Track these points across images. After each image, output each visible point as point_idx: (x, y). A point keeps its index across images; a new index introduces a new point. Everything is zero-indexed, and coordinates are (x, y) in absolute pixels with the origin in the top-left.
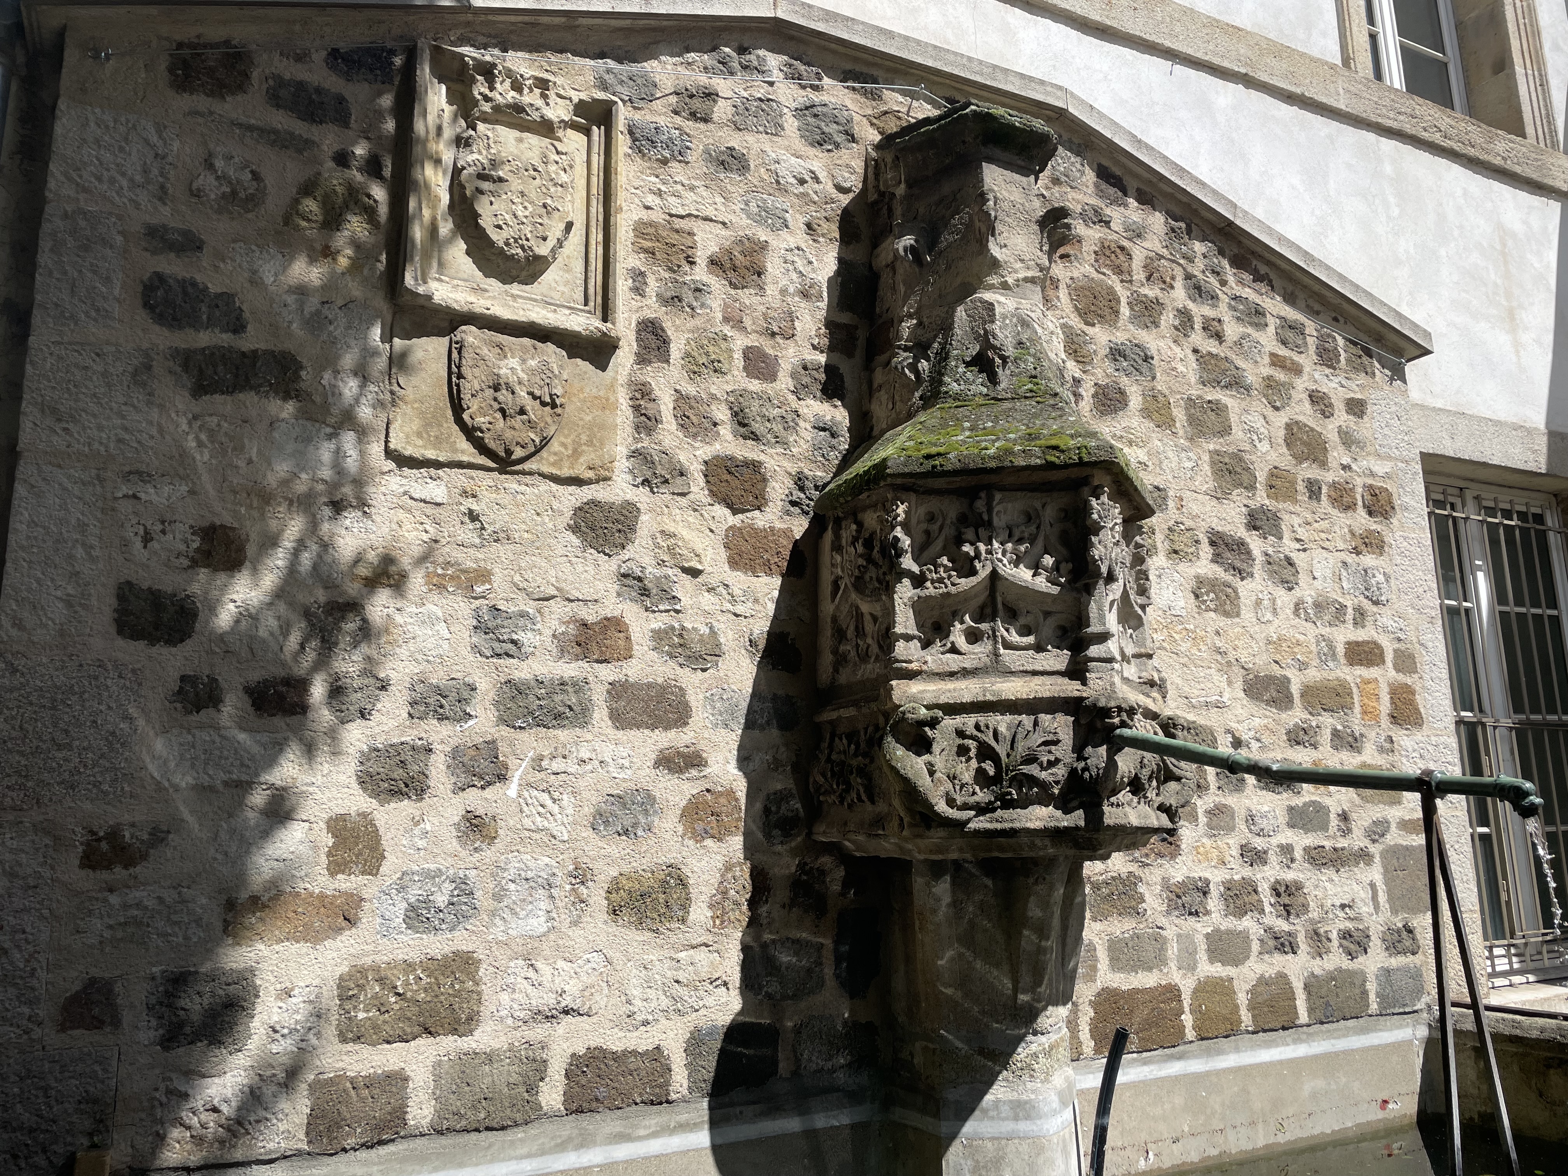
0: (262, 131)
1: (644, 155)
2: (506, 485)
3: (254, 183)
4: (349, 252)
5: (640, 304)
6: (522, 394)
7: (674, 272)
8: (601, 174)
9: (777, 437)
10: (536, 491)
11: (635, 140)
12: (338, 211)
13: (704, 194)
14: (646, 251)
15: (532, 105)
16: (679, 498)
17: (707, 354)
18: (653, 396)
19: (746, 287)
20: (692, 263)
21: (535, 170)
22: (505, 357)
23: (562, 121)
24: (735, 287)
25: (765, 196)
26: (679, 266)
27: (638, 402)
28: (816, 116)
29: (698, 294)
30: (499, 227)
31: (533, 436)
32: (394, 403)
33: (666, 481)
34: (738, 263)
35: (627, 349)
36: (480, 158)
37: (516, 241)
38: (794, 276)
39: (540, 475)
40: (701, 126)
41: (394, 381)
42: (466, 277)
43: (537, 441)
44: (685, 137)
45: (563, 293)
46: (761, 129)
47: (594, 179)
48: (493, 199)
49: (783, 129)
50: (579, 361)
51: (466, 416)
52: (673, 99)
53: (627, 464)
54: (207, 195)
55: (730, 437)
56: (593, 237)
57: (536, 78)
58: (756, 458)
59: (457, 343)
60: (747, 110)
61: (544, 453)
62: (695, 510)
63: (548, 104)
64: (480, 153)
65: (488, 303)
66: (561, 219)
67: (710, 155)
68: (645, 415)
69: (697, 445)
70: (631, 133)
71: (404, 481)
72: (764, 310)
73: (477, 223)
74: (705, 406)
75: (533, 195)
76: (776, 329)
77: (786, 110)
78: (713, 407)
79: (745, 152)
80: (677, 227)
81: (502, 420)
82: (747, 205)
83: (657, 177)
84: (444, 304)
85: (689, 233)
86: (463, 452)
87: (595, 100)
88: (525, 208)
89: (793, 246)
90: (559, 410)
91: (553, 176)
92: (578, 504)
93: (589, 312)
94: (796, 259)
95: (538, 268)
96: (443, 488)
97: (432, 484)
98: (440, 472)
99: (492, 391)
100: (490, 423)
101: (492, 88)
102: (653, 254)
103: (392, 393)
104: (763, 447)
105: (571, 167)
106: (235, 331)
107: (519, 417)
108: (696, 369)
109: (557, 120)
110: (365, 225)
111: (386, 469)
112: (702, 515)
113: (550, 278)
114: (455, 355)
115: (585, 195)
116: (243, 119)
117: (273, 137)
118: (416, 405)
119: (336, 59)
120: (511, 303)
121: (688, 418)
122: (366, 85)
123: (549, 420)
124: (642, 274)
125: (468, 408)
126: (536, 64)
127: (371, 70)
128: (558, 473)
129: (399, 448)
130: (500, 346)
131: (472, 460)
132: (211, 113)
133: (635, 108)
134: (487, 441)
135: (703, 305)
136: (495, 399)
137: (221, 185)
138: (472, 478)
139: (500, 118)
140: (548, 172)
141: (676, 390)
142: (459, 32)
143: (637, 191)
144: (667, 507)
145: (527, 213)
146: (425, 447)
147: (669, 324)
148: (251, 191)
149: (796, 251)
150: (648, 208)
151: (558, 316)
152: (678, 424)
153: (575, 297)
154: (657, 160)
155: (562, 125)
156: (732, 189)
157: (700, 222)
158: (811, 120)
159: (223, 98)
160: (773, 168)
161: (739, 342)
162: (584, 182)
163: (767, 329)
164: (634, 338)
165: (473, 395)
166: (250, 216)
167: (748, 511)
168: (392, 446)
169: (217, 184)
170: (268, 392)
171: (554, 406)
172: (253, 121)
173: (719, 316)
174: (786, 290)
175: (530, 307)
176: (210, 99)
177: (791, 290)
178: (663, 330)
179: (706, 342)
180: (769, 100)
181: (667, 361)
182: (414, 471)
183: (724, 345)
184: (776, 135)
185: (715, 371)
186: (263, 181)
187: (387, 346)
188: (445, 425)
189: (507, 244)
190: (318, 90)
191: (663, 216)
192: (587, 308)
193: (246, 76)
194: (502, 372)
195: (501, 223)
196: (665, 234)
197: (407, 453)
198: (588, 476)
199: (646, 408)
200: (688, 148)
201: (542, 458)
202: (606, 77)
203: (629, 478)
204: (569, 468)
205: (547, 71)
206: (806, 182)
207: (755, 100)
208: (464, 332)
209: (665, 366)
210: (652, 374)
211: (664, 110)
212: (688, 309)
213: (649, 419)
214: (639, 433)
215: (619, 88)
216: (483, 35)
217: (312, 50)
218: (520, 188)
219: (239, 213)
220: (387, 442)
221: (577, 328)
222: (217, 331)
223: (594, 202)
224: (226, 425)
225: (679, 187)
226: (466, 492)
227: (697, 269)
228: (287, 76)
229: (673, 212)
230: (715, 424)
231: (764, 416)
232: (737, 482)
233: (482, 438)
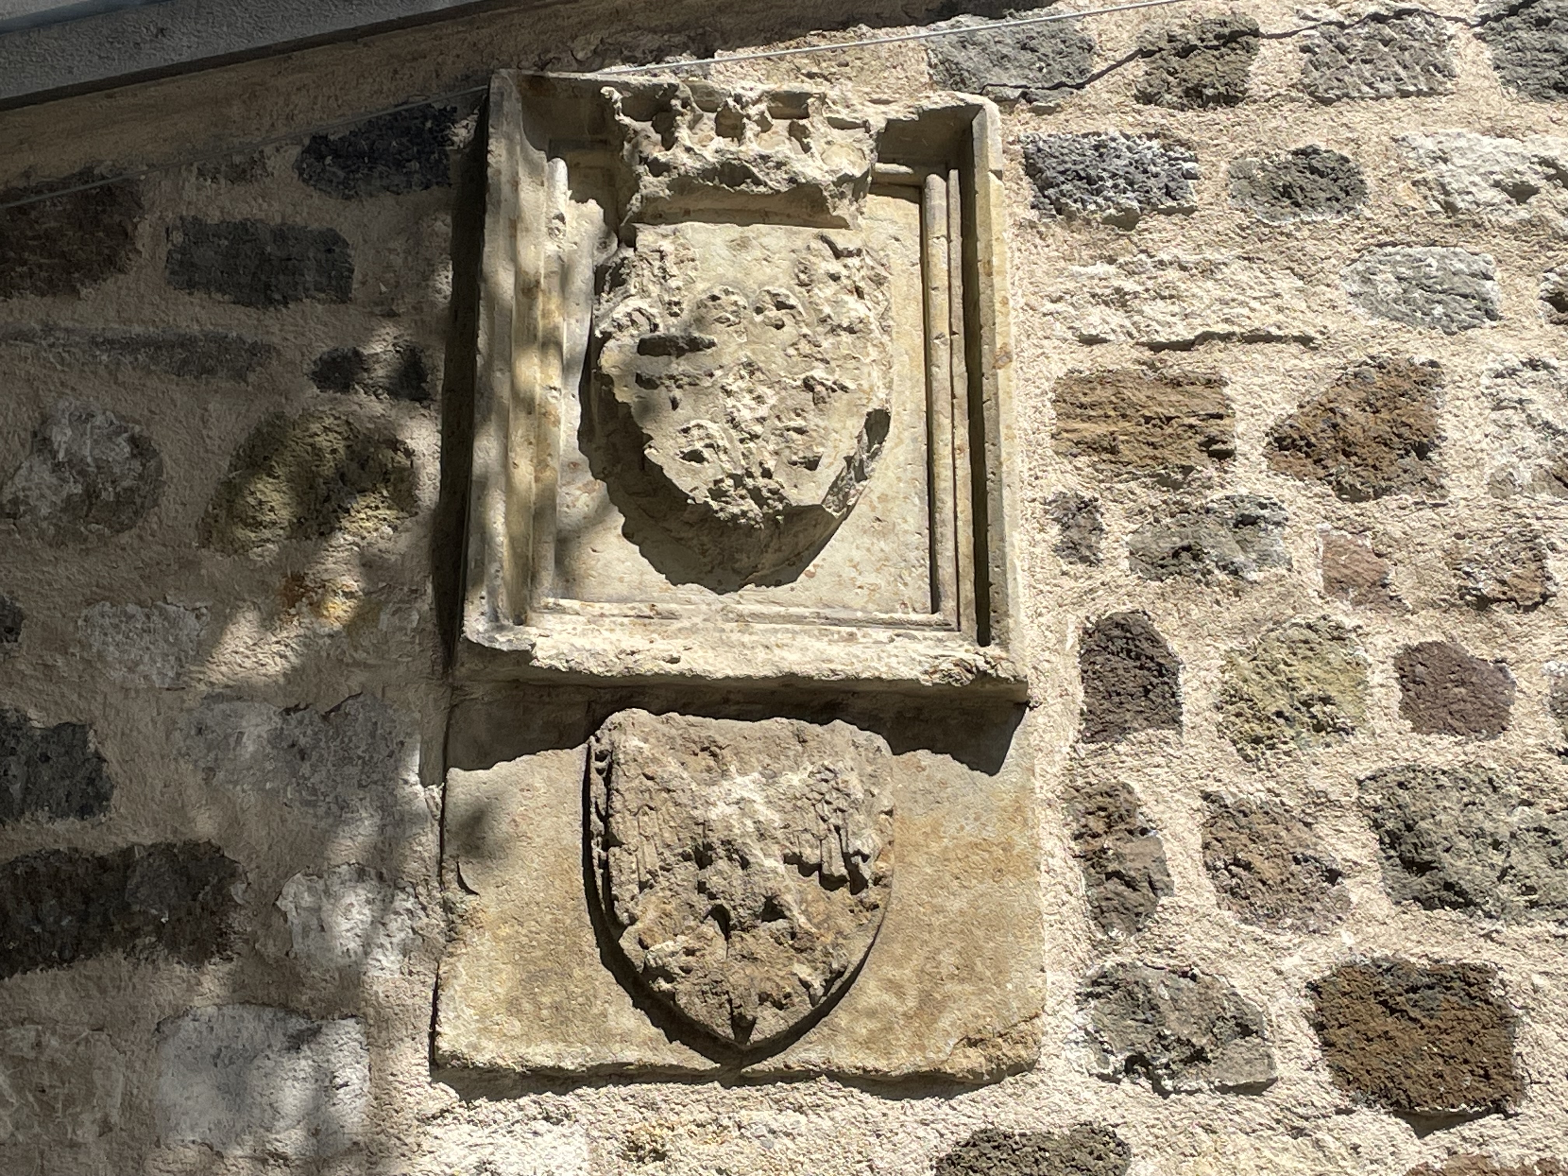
0: (155, 345)
1: (1071, 217)
2: (744, 1116)
3: (136, 464)
4: (351, 582)
5: (1086, 585)
6: (769, 863)
7: (1176, 486)
8: (957, 282)
9: (1531, 890)
10: (826, 1124)
11: (1043, 185)
12: (323, 490)
13: (1244, 277)
14: (1092, 447)
15: (765, 158)
16: (1241, 1102)
17: (1289, 685)
18: (1140, 821)
19: (1387, 491)
20: (1225, 455)
21: (780, 306)
22: (724, 774)
23: (845, 179)
24: (1355, 496)
25: (1417, 251)
26: (1186, 470)
27: (1096, 844)
28: (1541, 23)
29: (1247, 532)
30: (696, 457)
31: (803, 971)
32: (452, 935)
33: (1198, 1056)
34: (1354, 433)
35: (1055, 706)
36: (644, 304)
37: (738, 481)
38: (1529, 438)
39: (833, 1076)
40: (1222, 115)
41: (450, 876)
42: (623, 590)
43: (817, 984)
44: (1179, 151)
45: (874, 589)
46: (1386, 88)
47: (940, 299)
48: (677, 393)
49: (1451, 76)
50: (924, 756)
51: (627, 943)
52: (1138, 69)
53: (1079, 1019)
54: (32, 510)
55: (1383, 907)
56: (943, 438)
57: (774, 96)
58: (1470, 959)
59: (600, 757)
60: (1342, 50)
61: (840, 1016)
62: (1298, 1132)
63: (806, 149)
64: (644, 292)
65: (674, 647)
66: (852, 409)
67: (1250, 179)
68: (1117, 874)
69: (1284, 939)
70: (1032, 170)
71: (480, 1135)
72: (1448, 543)
73: (644, 457)
74: (1298, 829)
75: (778, 366)
76: (1489, 588)
77: (1452, 29)
78: (1322, 828)
79: (1346, 153)
80: (1176, 371)
81: (721, 941)
82: (1366, 281)
83: (1111, 261)
84: (562, 666)
85: (1209, 383)
86: (625, 1038)
87: (926, 115)
88: (759, 399)
89: (1515, 363)
90: (872, 894)
91: (827, 310)
92: (947, 1149)
93: (944, 626)
94: (1528, 393)
95: (802, 541)
96: (579, 1141)
97: (551, 1134)
98: (570, 1100)
99: (692, 866)
100: (690, 952)
101: (669, 142)
102: (1113, 451)
103: (447, 907)
104: (1487, 925)
105: (879, 281)
106: (84, 812)
107: (765, 928)
108: (1260, 731)
109: (830, 178)
110: (383, 513)
111: (433, 1107)
112: (1318, 1144)
113: (839, 558)
114: (598, 787)
115: (920, 341)
116: (116, 329)
117: (180, 354)
118: (505, 931)
119: (321, 158)
120: (735, 636)
121: (1248, 867)
122: (388, 199)
123: (846, 923)
124: (1087, 506)
125: (633, 920)
126: (784, 65)
127: (399, 165)
128: (882, 1065)
129: (462, 1047)
130: (710, 749)
131: (650, 1057)
132: (48, 329)
133: (1039, 112)
134: (682, 1001)
135: (1263, 559)
136: (701, 887)
137: (64, 480)
138: (652, 1106)
139: (690, 203)
140: (813, 306)
141: (1206, 797)
142: (595, 40)
143: (1059, 306)
144: (1209, 1130)
145: (763, 411)
146: (527, 1038)
147: (1172, 622)
148: (126, 483)
149: (1528, 373)
150: (1090, 341)
151: (856, 649)
152: (1222, 889)
153: (907, 593)
154: (1107, 221)
155: (847, 188)
156: (1324, 250)
157: (1237, 349)
158: (1529, 37)
159: (75, 292)
160: (1430, 175)
161: (1380, 641)
162: (915, 311)
163: (1463, 591)
164: (1076, 673)
165: (642, 886)
166: (125, 538)
167: (1464, 1118)
168: (444, 1044)
169: (55, 481)
170: (153, 946)
171: (857, 883)
172: (137, 329)
173: (1315, 579)
174: (1509, 480)
175: (785, 638)
176: (48, 300)
177: (1524, 475)
178: (1154, 640)
179: (1282, 654)
180: (1400, 14)
181: (1175, 722)
182: (505, 1105)
183: (1336, 655)
184: (1432, 92)
185: (1319, 728)
186: (156, 454)
187: (436, 791)
188: (577, 973)
189: (717, 493)
190: (280, 235)
191: (1135, 354)
192: (937, 617)
193: (126, 236)
194: (713, 814)
195: (698, 446)
196: (1141, 397)
197: (481, 1059)
198: (966, 1064)
199: (1118, 856)
200: (1189, 175)
201: (835, 1030)
202: (960, 56)
203: (1088, 1056)
204: (912, 1049)
205: (810, 76)
206: (1535, 191)
207: (1363, 22)
208: (618, 727)
209: (1169, 733)
210: (1130, 762)
211: (1116, 99)
212: (1222, 576)
213: (1131, 884)
214: (1105, 928)
215: (995, 76)
216: (654, 31)
217: (268, 150)
218: (744, 355)
219: (101, 537)
220: (433, 1035)
221: (907, 672)
222: (42, 815)
223: (942, 353)
224: (54, 1042)
225: (1172, 274)
226: (637, 1148)
227: (1238, 468)
228: (214, 217)
229: (1161, 338)
230: (1333, 876)
231: (1480, 834)
232: (1419, 1035)
233: (672, 995)
